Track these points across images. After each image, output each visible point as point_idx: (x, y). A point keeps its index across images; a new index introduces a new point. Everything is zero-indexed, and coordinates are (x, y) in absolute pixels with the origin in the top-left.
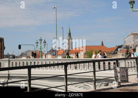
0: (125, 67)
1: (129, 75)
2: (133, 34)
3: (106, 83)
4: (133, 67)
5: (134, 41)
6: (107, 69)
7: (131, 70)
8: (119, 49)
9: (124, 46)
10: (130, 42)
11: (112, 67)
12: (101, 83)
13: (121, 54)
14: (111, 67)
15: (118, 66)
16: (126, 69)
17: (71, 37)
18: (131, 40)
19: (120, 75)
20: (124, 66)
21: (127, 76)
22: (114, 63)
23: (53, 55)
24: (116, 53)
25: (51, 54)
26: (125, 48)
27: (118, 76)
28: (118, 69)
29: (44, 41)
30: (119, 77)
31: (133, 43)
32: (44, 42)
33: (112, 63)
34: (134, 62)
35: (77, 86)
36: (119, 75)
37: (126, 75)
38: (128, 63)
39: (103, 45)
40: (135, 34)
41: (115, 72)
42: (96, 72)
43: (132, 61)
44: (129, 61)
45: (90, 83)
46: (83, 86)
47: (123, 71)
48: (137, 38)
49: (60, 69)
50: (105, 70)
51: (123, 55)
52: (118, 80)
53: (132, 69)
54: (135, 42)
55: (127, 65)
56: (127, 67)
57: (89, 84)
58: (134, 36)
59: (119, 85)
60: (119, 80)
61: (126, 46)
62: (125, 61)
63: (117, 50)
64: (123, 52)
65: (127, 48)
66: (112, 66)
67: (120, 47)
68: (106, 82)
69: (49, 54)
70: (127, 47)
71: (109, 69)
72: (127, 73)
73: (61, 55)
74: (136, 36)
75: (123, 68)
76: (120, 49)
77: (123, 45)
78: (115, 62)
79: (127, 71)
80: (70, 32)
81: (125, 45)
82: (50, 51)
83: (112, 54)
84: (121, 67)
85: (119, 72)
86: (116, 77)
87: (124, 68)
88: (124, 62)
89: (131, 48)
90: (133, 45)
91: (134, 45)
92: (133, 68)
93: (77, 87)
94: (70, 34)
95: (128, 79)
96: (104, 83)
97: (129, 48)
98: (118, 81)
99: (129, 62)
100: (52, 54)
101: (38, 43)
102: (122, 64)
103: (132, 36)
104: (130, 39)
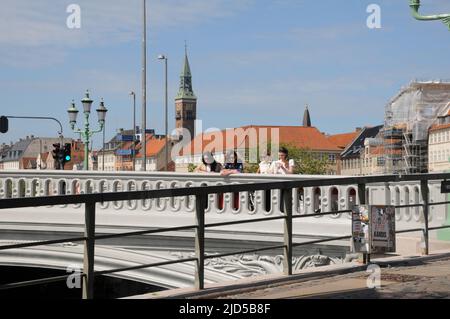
0: (387, 206)
1: (397, 229)
2: (419, 87)
3: (322, 257)
4: (412, 206)
5: (421, 112)
6: (327, 210)
7: (406, 217)
8: (367, 141)
9: (386, 131)
10: (408, 115)
11: (343, 204)
12: (305, 258)
13: (375, 159)
14: (340, 204)
15: (363, 202)
16: (388, 212)
17: (191, 90)
18: (413, 108)
19: (370, 230)
20: (384, 203)
21: (393, 233)
22: (352, 192)
23: (125, 157)
24: (357, 156)
25: (115, 152)
26: (389, 137)
27: (363, 235)
28: (364, 211)
29: (100, 108)
30: (366, 236)
31: (419, 120)
32: (98, 111)
33: (343, 190)
34: (417, 190)
35: (222, 268)
36: (366, 229)
37: (387, 232)
38: (398, 191)
39: (309, 124)
40: (428, 85)
41: (353, 220)
42: (293, 220)
43: (410, 187)
44: (401, 185)
45: (266, 257)
46: (243, 269)
47: (379, 219)
48: (432, 101)
49: (164, 209)
50: (318, 213)
51: (381, 163)
52: (364, 244)
53: (408, 212)
54: (426, 117)
55: (393, 197)
56: (392, 206)
57: (265, 260)
58: (424, 94)
59: (364, 262)
60: (367, 245)
61: (394, 129)
62: (387, 186)
63: (359, 143)
64: (383, 151)
65: (395, 137)
66: (342, 201)
67: (372, 132)
68: (321, 253)
69: (109, 152)
70: (397, 135)
71: (335, 210)
72: (392, 225)
73: (155, 157)
74: (428, 95)
75: (379, 207)
76: (371, 139)
77: (381, 127)
78: (355, 187)
79: (391, 216)
80: (189, 73)
81: (391, 125)
82: (114, 142)
83: (342, 159)
84: (372, 206)
85: (366, 222)
86: (357, 237)
87: (383, 207)
88: (384, 187)
89: (411, 136)
90: (420, 125)
91: (423, 128)
92: (412, 210)
93: (222, 271)
94: (187, 81)
95: (394, 244)
96: (316, 256)
97: (402, 137)
98: (362, 249)
99: (401, 188)
100: (121, 152)
101: (76, 112)
102: (378, 195)
103: (417, 95)
104: (410, 104)
